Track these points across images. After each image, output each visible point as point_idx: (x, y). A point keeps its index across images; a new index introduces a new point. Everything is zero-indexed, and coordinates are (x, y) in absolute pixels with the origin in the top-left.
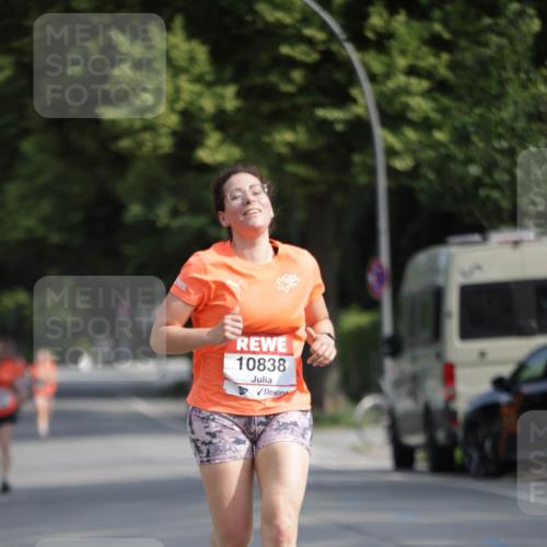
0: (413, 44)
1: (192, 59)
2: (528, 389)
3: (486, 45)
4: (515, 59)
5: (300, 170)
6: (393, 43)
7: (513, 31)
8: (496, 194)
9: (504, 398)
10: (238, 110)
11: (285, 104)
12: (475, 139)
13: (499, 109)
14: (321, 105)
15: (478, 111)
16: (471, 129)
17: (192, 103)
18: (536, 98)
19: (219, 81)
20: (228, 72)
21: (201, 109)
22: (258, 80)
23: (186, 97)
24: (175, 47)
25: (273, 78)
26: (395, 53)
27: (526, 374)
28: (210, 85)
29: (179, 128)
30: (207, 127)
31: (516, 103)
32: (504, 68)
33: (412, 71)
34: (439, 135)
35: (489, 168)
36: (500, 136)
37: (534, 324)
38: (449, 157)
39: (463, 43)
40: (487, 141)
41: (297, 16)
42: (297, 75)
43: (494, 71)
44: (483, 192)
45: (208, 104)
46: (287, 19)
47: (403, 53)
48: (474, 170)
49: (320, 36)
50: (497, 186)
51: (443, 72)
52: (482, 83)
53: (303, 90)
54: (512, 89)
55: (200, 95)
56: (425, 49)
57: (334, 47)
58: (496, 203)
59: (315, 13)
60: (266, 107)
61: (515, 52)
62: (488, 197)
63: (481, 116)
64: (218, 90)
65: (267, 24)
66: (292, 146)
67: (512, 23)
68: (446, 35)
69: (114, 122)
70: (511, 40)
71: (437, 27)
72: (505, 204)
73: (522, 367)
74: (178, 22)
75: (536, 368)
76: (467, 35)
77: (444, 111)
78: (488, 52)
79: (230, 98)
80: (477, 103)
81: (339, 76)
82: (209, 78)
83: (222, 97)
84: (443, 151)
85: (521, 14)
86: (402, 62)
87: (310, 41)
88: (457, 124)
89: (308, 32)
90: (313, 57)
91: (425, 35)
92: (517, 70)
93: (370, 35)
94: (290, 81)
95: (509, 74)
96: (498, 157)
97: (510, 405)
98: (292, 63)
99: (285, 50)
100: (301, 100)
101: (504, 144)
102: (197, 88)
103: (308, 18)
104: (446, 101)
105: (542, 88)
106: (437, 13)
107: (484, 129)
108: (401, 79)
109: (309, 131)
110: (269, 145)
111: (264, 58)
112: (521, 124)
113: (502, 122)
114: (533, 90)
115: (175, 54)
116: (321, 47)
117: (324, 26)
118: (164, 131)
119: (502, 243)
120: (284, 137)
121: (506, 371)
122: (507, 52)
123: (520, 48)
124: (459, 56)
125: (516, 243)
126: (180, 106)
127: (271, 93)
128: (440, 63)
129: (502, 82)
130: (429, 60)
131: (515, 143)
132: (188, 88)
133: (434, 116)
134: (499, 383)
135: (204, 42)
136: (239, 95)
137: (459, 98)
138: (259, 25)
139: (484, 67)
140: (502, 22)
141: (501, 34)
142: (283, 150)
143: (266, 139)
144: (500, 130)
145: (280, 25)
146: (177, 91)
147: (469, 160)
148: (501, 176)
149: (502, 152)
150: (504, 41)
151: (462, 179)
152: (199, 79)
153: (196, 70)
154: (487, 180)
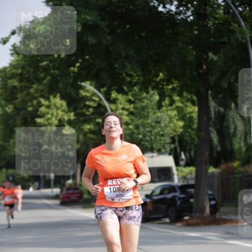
0: (123, 102)
1: (62, 106)
2: (155, 198)
3: (143, 102)
4: (151, 106)
5: (92, 136)
6: (118, 102)
7: (151, 99)
8: (146, 143)
9: (148, 200)
10: (74, 119)
11: (88, 118)
12: (140, 128)
13: (147, 120)
14: (98, 118)
15: (141, 120)
16: (139, 125)
17: (62, 117)
18: (158, 117)
19: (69, 111)
20: (72, 109)
21: (64, 119)
22: (80, 111)
23: (60, 116)
24: (57, 102)
25: (84, 111)
26: (118, 104)
27: (155, 194)
28: (67, 112)
29: (58, 124)
30: (66, 124)
31: (152, 118)
32: (148, 109)
33: (123, 109)
34: (131, 127)
35: (145, 136)
36: (147, 127)
37: (157, 180)
38: (133, 133)
39: (137, 102)
40: (144, 128)
41: (91, 94)
42: (91, 110)
43: (146, 110)
44: (143, 143)
45: (66, 118)
46: (88, 95)
47: (121, 104)
48: (140, 136)
49: (97, 99)
50: (147, 141)
51: (132, 109)
52: (142, 112)
53: (92, 114)
54: (151, 114)
55: (64, 115)
56: (126, 103)
57: (101, 102)
58: (146, 145)
59: (96, 93)
60: (82, 119)
61: (151, 104)
62: (144, 144)
63: (142, 122)
64: (69, 114)
65: (82, 96)
66: (89, 129)
67: (151, 96)
68: (133, 99)
69: (40, 123)
70: (151, 101)
71: (130, 97)
72: (149, 146)
73: (153, 192)
74: (58, 95)
75: (158, 192)
76: (138, 99)
77: (132, 120)
78: (144, 104)
79: (72, 116)
80: (141, 118)
81: (103, 110)
82: (66, 111)
83: (70, 116)
84: (131, 131)
85: (153, 94)
86: (120, 106)
87: (94, 101)
88: (136, 124)
89: (94, 98)
90: (95, 105)
91: (127, 99)
92: (152, 109)
93: (112, 99)
94: (89, 111)
95: (150, 110)
96: (147, 133)
97: (150, 202)
98: (89, 107)
99: (87, 103)
100: (92, 117)
101: (148, 129)
102: (63, 113)
103: (94, 94)
104: (132, 117)
105: (159, 114)
106: (130, 94)
107: (143, 125)
108: (121, 111)
109: (94, 125)
110: (83, 129)
111: (82, 105)
112: (153, 124)
113: (148, 123)
114: (156, 115)
115: (57, 104)
116: (98, 102)
117: (98, 96)
118: (54, 125)
119: (148, 157)
120: (87, 127)
121: (149, 193)
122: (149, 104)
123: (153, 103)
124: (136, 105)
125: (152, 157)
126: (58, 118)
127: (83, 115)
128: (131, 107)
129: (148, 112)
130: (128, 106)
131: (152, 129)
132: (60, 113)
133: (129, 121)
134: (147, 196)
135: (65, 101)
136: (75, 115)
137: (136, 117)
138: (81, 96)
139: (143, 108)
140: (148, 96)
141: (148, 99)
142: (87, 130)
143: (82, 127)
144: (147, 125)
145: (86, 97)
146: (58, 114)
147: (139, 134)
148: (148, 138)
149: (148, 131)
150: (148, 101)
151: (137, 139)
152: (64, 111)
153: (63, 109)
154: (144, 139)
